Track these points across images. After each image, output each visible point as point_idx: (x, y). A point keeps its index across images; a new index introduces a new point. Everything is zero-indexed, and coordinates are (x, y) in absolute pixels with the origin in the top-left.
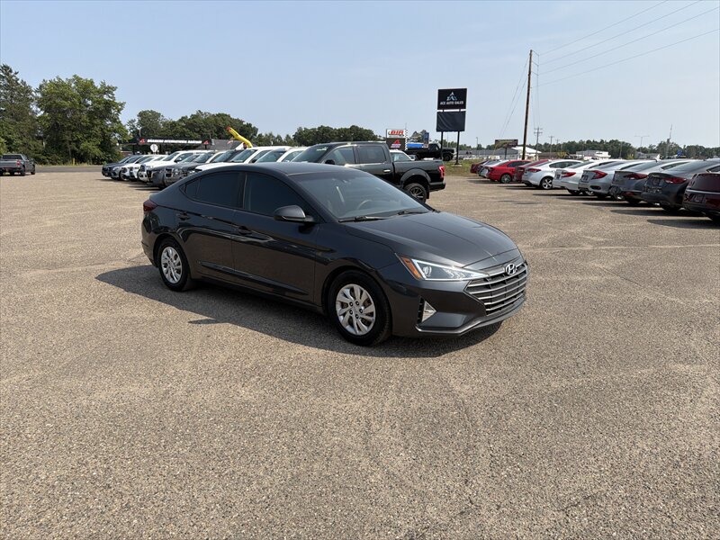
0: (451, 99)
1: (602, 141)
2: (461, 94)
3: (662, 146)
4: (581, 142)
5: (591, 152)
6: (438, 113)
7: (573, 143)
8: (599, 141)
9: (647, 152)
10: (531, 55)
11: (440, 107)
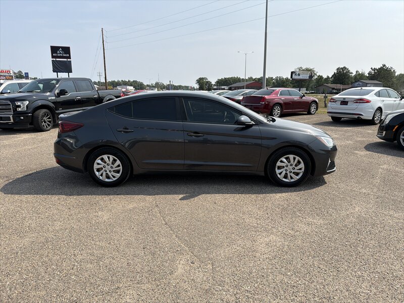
0: (60, 52)
1: (129, 81)
2: (67, 50)
3: (157, 84)
4: (118, 81)
5: (125, 86)
6: (52, 60)
7: (114, 81)
8: (127, 81)
9: (151, 87)
10: (102, 31)
11: (53, 57)
